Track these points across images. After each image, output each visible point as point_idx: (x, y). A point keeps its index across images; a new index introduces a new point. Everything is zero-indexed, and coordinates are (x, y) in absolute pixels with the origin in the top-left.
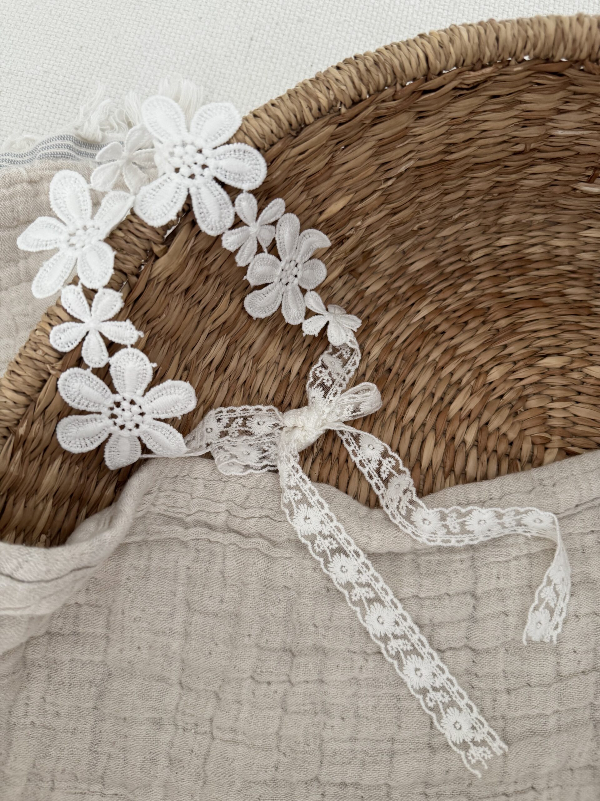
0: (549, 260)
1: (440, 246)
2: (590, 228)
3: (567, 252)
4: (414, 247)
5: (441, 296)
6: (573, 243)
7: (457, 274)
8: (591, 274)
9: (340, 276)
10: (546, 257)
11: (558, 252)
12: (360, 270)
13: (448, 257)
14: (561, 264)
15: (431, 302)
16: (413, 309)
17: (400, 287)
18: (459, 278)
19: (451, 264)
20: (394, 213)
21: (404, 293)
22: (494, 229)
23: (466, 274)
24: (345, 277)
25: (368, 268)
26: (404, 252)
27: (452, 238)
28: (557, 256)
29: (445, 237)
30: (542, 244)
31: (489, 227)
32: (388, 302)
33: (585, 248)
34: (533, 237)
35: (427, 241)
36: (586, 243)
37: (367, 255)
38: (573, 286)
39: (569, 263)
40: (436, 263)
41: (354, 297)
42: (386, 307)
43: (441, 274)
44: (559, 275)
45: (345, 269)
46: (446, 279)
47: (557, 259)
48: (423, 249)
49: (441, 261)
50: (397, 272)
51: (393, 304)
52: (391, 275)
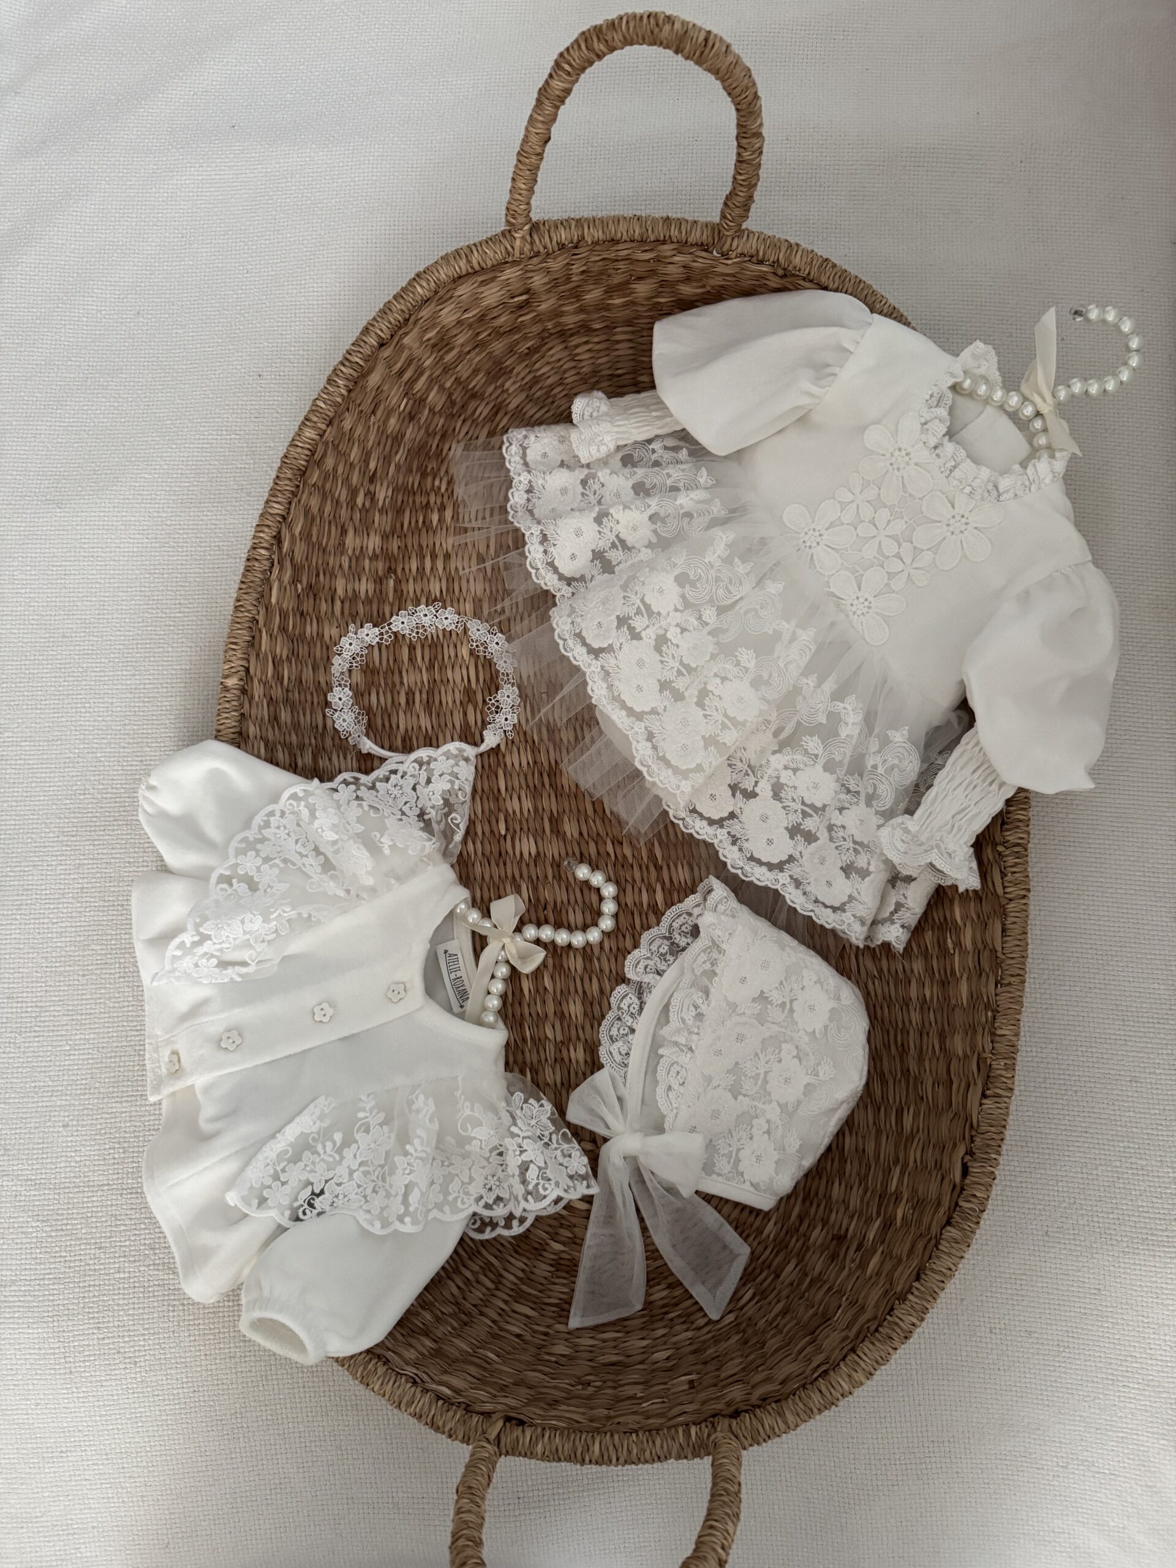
0: (690, 1315)
1: (780, 1292)
2: (667, 1359)
3: (678, 1328)
4: (800, 1283)
5: (763, 1245)
6: (674, 1339)
7: (758, 1271)
8: (652, 1316)
9: (847, 1230)
10: (693, 1318)
11: (685, 1327)
12: (834, 1243)
13: (770, 1285)
14: (679, 1316)
15: (769, 1236)
16: (780, 1225)
17: (797, 1241)
18: (755, 1269)
19: (765, 1280)
20: (830, 1289)
21: (792, 1237)
22: (744, 1325)
23: (750, 1274)
24: (843, 1232)
25: (828, 1248)
26: (806, 1275)
27: (773, 1303)
28: (684, 1322)
29: (778, 1302)
30: (699, 1329)
31: (748, 1325)
32: (801, 1224)
33: (663, 1339)
34: (709, 1332)
35: (792, 1292)
36: (665, 1343)
37: (833, 1257)
38: (662, 1299)
39: (672, 1320)
40: (778, 1276)
41: (829, 1217)
42: (801, 1218)
43: (769, 1267)
44: (677, 1305)
45: (846, 1236)
46: (764, 1262)
47: (683, 1319)
48: (792, 1284)
49: (773, 1280)
50: (804, 1255)
51: (797, 1223)
52: (808, 1249)
